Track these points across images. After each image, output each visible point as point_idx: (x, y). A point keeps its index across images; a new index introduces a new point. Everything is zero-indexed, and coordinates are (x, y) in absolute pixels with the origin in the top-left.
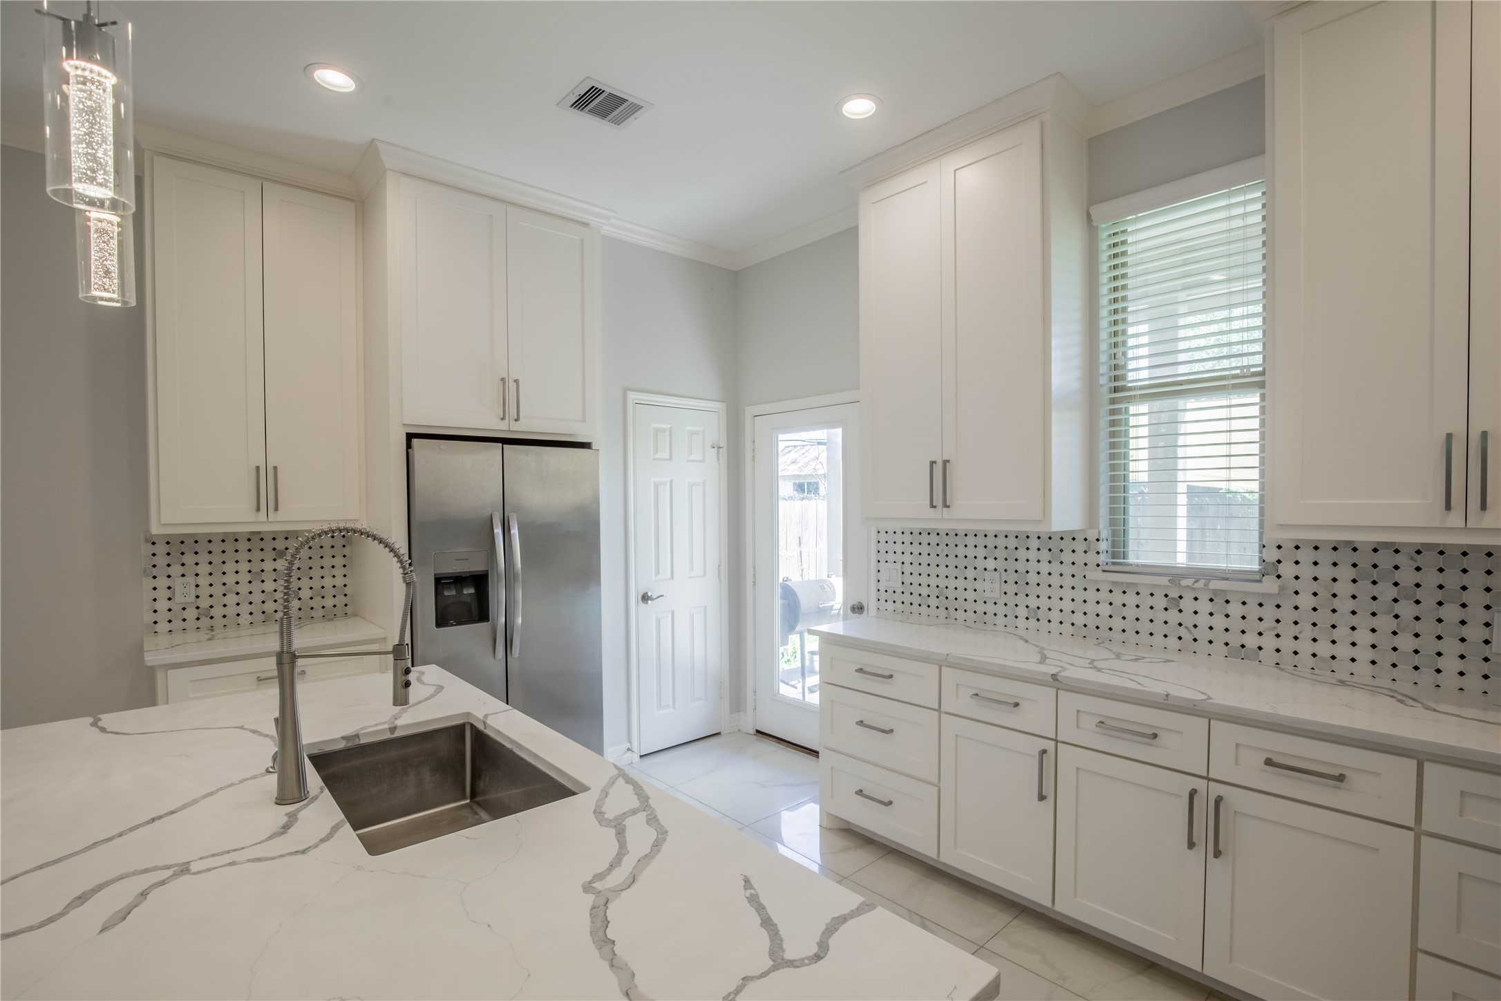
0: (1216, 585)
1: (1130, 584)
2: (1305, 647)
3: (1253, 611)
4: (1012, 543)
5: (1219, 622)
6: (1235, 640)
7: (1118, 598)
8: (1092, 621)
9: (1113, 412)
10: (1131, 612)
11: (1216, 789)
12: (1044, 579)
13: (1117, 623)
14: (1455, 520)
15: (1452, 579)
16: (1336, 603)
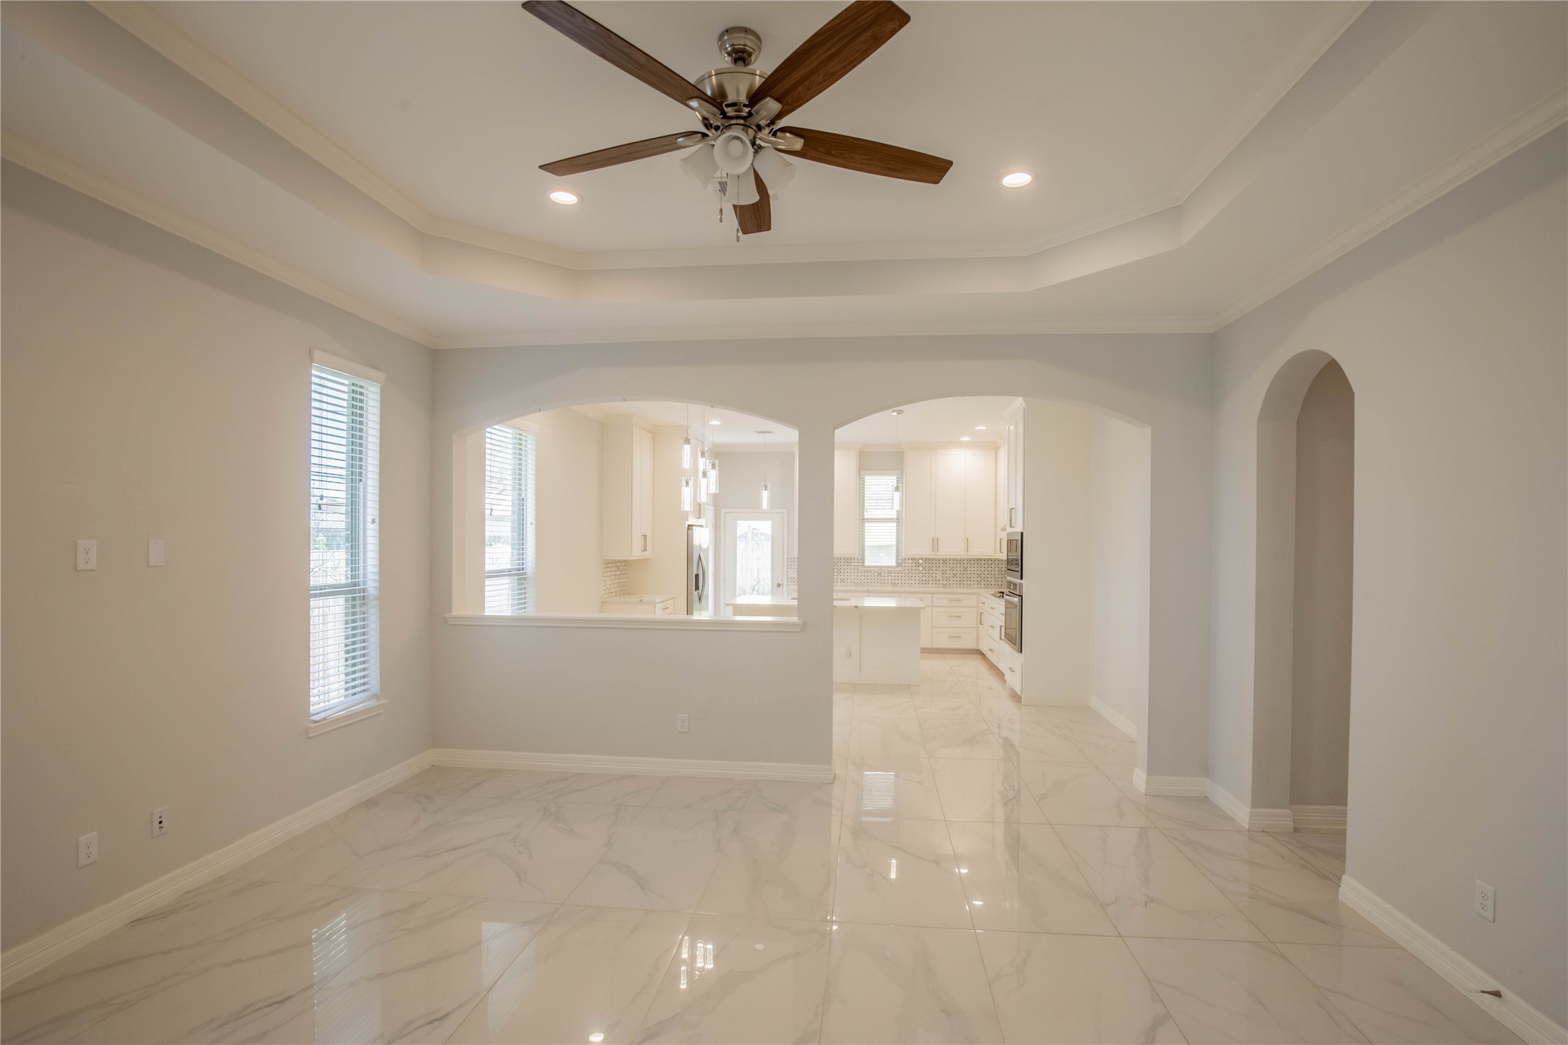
0: (889, 569)
1: (869, 571)
2: (906, 582)
3: (895, 575)
4: (836, 560)
6: (892, 582)
7: (866, 574)
9: (862, 525)
10: (869, 577)
14: (934, 555)
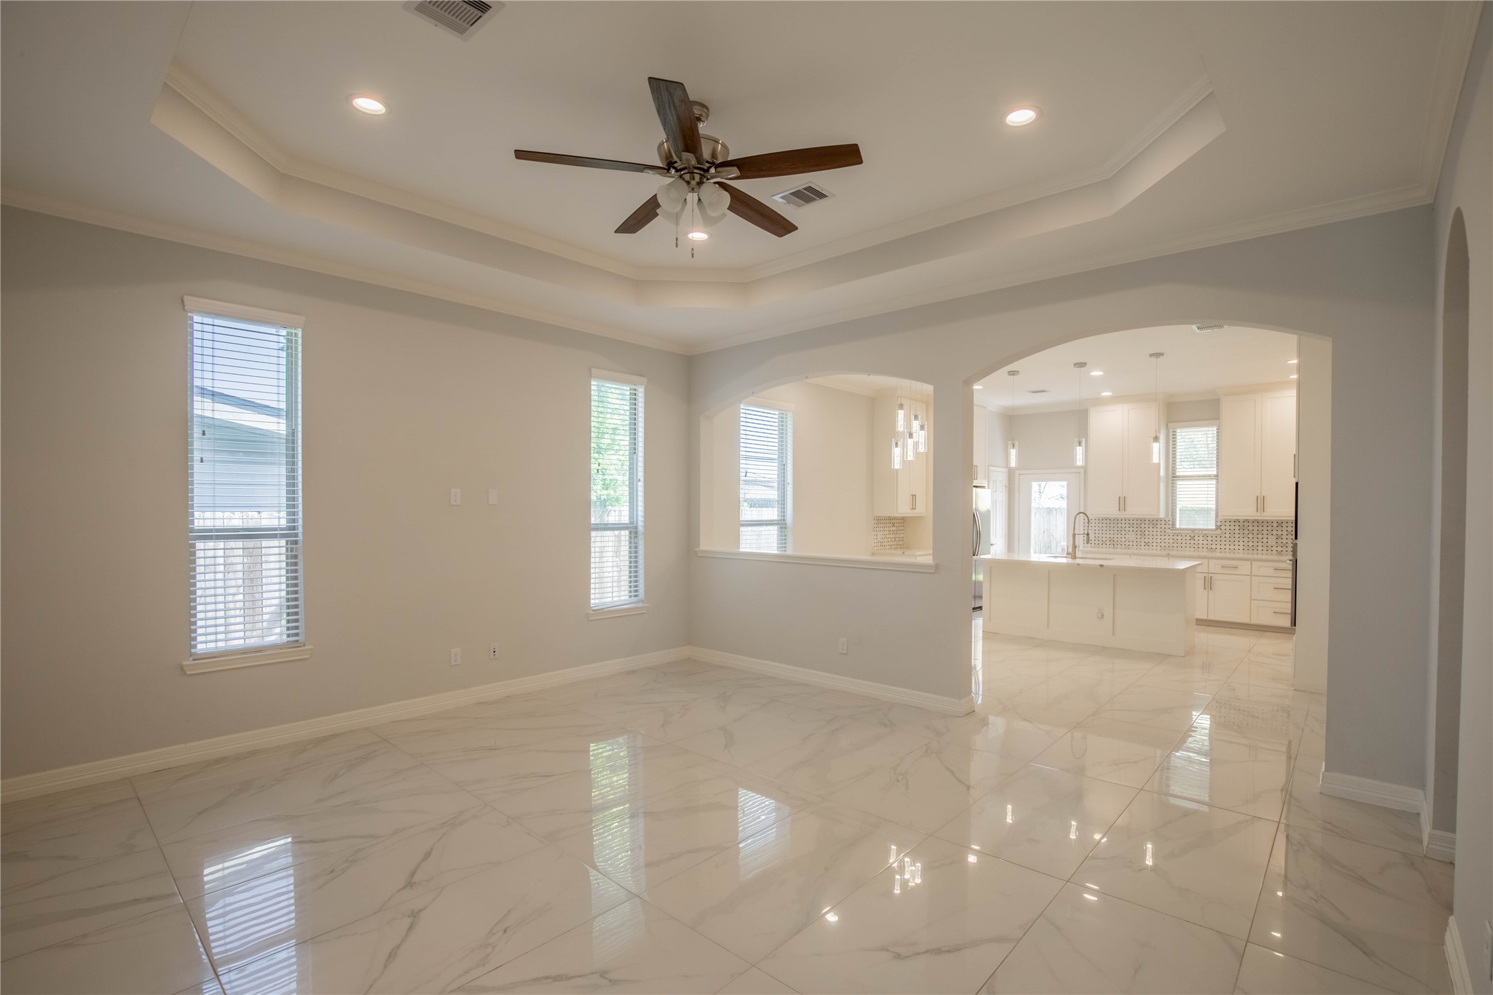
0: (1205, 532)
1: (1180, 533)
2: (1227, 547)
3: (1214, 539)
4: (1139, 522)
5: (1205, 542)
6: (1209, 547)
7: (1175, 537)
8: (1167, 545)
9: (1172, 483)
10: (1179, 541)
11: (1210, 575)
12: (1151, 533)
13: (1175, 545)
14: (1259, 514)
15: (1260, 528)
16: (1235, 535)
